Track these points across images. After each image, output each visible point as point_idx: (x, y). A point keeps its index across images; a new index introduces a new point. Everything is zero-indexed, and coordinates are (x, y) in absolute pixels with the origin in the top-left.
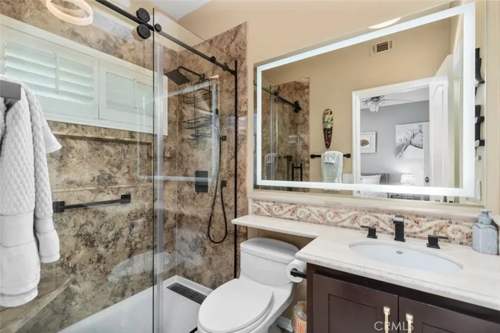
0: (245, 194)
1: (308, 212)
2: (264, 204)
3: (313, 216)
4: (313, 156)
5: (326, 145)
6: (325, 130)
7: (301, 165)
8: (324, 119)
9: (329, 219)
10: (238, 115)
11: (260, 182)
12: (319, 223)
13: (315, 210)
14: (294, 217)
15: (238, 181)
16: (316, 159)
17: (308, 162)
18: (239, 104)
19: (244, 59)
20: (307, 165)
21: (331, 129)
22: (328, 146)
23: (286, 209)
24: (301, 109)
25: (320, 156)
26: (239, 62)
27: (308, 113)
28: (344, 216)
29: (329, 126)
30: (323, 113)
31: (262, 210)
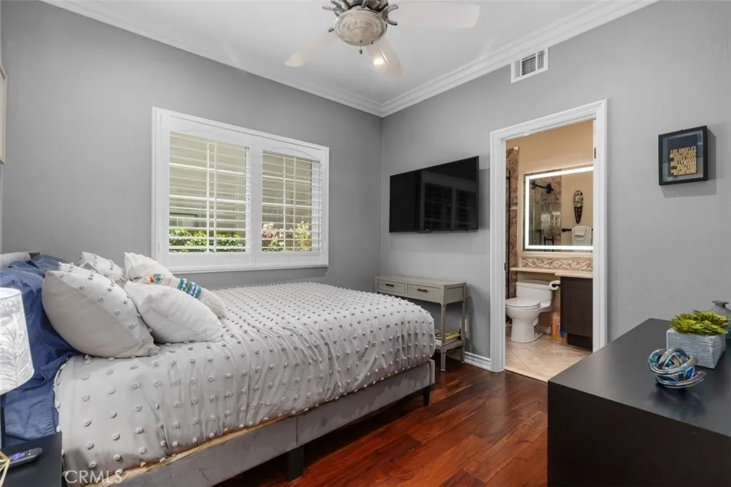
0: (516, 255)
1: (560, 263)
2: (531, 260)
3: (564, 265)
4: (564, 230)
5: (577, 220)
6: (575, 208)
7: (553, 237)
8: (575, 199)
9: (573, 266)
10: (511, 204)
11: (527, 246)
12: (567, 269)
13: (565, 262)
14: (552, 267)
15: (511, 247)
16: (567, 233)
17: (560, 235)
18: (511, 198)
19: (516, 170)
20: (558, 237)
21: (581, 207)
22: (578, 222)
23: (546, 262)
24: (552, 190)
25: (570, 230)
26: (512, 172)
27: (560, 193)
28: (582, 265)
29: (579, 205)
30: (573, 194)
31: (530, 264)
